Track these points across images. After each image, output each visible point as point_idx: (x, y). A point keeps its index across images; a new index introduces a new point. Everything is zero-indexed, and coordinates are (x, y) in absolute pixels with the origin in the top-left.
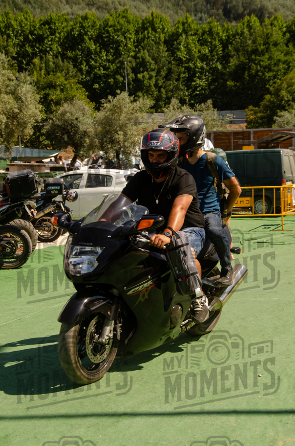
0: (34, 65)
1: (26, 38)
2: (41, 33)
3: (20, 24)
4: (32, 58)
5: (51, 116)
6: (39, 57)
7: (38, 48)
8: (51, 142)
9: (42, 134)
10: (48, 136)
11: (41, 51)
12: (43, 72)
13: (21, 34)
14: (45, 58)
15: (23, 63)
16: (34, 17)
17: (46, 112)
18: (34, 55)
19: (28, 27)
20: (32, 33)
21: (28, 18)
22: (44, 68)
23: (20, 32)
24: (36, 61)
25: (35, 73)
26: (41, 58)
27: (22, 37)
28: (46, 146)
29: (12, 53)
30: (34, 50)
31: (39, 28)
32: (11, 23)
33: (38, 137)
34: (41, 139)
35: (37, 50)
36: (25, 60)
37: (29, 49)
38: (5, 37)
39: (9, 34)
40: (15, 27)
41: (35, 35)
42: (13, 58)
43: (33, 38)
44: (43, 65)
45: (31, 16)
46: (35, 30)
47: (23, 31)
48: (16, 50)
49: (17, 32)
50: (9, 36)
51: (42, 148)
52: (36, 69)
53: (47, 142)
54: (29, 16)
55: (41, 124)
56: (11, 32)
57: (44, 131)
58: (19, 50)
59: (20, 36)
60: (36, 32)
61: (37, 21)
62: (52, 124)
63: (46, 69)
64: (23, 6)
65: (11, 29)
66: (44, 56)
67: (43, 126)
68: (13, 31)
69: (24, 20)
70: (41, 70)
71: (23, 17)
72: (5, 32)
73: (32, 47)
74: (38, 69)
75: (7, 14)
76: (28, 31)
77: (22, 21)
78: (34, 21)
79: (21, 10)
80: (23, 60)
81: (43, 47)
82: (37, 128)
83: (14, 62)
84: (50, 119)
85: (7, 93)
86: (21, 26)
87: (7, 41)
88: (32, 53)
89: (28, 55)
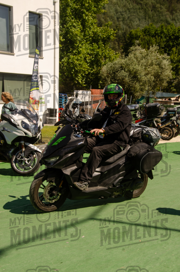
0: (173, 51)
1: (170, 38)
2: (178, 35)
3: (168, 31)
4: (172, 48)
5: (178, 77)
6: (175, 47)
7: (175, 43)
8: (177, 90)
9: (173, 86)
10: (175, 87)
11: (177, 44)
12: (177, 54)
13: (168, 36)
14: (178, 48)
15: (167, 50)
16: (175, 27)
17: (175, 75)
18: (173, 46)
19: (172, 32)
20: (173, 35)
21: (173, 28)
22: (177, 52)
23: (167, 35)
24: (174, 49)
25: (172, 55)
26: (177, 48)
27: (168, 37)
28: (174, 92)
29: (162, 45)
30: (173, 44)
31: (177, 33)
32: (163, 31)
33: (171, 87)
34: (171, 88)
35: (175, 44)
36: (168, 49)
37: (171, 44)
38: (160, 38)
39: (162, 36)
40: (165, 32)
41: (175, 36)
42: (163, 48)
43: (174, 38)
44: (177, 51)
45: (174, 27)
46: (175, 33)
47: (169, 34)
48: (164, 44)
49: (166, 35)
50: (161, 37)
51: (172, 93)
52: (173, 54)
53: (175, 90)
54: (173, 27)
55: (172, 81)
56: (163, 35)
57: (173, 84)
58: (166, 43)
59: (167, 37)
60: (175, 35)
61: (177, 29)
62: (178, 81)
63: (178, 53)
64: (171, 22)
65: (163, 34)
66: (178, 46)
67: (174, 82)
68: (164, 34)
69: (170, 29)
70: (175, 54)
71: (170, 27)
72: (160, 35)
73: (173, 42)
74: (174, 53)
75: (162, 27)
76: (171, 35)
77: (169, 29)
78: (175, 29)
79: (169, 24)
80: (167, 49)
81: (178, 42)
82: (170, 83)
83: (162, 50)
84: (177, 78)
85: (156, 65)
86: (168, 32)
87: (160, 40)
88: (172, 45)
89: (170, 47)
